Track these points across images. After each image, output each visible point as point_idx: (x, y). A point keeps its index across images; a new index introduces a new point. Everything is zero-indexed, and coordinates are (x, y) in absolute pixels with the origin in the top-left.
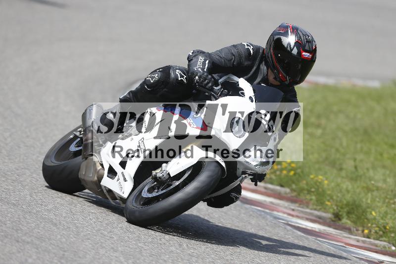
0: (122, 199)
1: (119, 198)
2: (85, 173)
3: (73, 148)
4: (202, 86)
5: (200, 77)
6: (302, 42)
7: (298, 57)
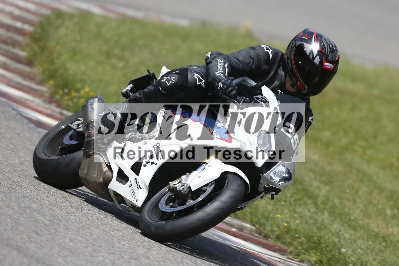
0: (134, 207)
1: (130, 205)
2: (87, 172)
3: (67, 141)
4: (225, 94)
5: (224, 84)
6: (325, 52)
7: (320, 66)
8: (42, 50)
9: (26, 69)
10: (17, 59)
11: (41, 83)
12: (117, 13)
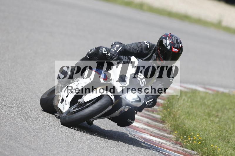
5: (111, 54)
6: (173, 43)
7: (170, 50)
8: (170, 113)
9: (161, 125)
10: (155, 120)
11: (170, 133)
12: (213, 90)
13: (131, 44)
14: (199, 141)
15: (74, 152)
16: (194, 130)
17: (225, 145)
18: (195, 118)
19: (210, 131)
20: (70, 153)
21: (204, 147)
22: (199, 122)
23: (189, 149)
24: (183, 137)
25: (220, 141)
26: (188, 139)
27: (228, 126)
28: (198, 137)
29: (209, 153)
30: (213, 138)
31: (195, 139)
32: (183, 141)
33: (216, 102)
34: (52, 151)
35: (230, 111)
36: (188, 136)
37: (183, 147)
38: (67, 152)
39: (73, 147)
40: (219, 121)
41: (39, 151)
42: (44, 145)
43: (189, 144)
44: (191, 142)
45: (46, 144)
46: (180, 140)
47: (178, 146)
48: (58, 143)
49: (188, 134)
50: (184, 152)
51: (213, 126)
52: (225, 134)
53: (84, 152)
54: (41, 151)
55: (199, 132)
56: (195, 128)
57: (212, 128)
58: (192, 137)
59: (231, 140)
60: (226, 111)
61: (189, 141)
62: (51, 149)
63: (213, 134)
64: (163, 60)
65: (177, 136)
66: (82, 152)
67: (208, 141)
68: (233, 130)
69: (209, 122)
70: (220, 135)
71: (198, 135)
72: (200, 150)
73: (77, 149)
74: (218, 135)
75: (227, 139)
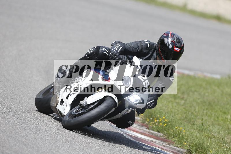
6: (175, 42)
7: (172, 50)
13: (131, 43)
14: (165, 123)
15: (42, 134)
16: (160, 112)
17: (190, 127)
18: (161, 101)
19: (176, 113)
20: (38, 135)
21: (170, 129)
22: (165, 104)
23: (155, 131)
24: (150, 119)
25: (186, 123)
26: (154, 121)
27: (193, 108)
28: (164, 119)
29: (174, 134)
30: (179, 120)
31: (161, 121)
32: (149, 123)
33: (182, 84)
34: (20, 134)
35: (196, 93)
36: (154, 118)
37: (149, 129)
38: (36, 134)
39: (41, 129)
40: (185, 103)
41: (8, 133)
42: (13, 127)
43: (155, 126)
44: (157, 124)
45: (14, 126)
46: (147, 122)
47: (144, 128)
48: (27, 125)
49: (154, 116)
50: (150, 134)
51: (179, 108)
52: (190, 117)
53: (52, 134)
54: (10, 133)
55: (165, 114)
56: (161, 110)
57: (178, 111)
58: (158, 120)
59: (197, 122)
60: (191, 93)
61: (155, 123)
62: (19, 131)
63: (178, 117)
64: (164, 59)
65: (143, 118)
66: (50, 134)
67: (174, 123)
68: (198, 112)
69: (175, 104)
70: (186, 117)
71: (164, 117)
72: (165, 132)
73: (45, 131)
74: (183, 117)
75: (192, 121)
